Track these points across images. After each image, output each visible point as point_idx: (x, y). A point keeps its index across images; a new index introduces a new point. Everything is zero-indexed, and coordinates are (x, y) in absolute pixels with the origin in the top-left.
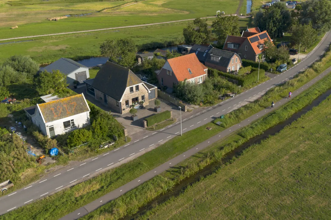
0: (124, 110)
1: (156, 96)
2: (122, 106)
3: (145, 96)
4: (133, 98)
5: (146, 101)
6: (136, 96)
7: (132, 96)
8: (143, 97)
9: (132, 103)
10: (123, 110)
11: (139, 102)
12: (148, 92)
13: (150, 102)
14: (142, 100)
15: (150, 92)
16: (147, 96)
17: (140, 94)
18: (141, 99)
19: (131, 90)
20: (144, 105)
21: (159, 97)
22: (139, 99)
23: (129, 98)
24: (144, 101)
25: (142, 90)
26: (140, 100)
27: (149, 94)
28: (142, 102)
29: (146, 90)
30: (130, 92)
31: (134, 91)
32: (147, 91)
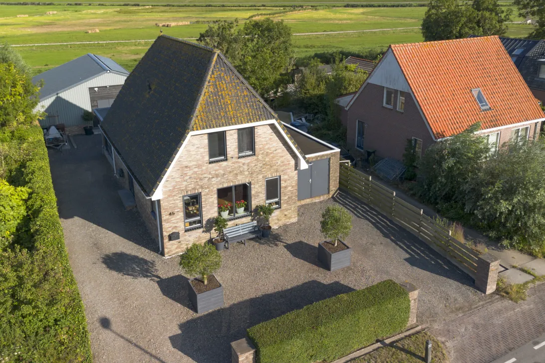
0: (174, 236)
1: (334, 187)
2: (168, 221)
3: (283, 184)
4: (225, 185)
5: (284, 206)
6: (241, 180)
7: (217, 176)
8: (273, 188)
9: (216, 209)
10: (171, 237)
11: (253, 207)
12: (297, 165)
13: (302, 211)
14: (268, 198)
15: (304, 165)
16: (289, 182)
17: (260, 172)
18: (263, 196)
19: (217, 146)
20: (276, 221)
21: (345, 192)
22: (253, 192)
23: (202, 187)
24: (277, 203)
25: (267, 154)
26: (259, 197)
27: (301, 173)
28: (268, 211)
29: (289, 157)
30: (211, 156)
31: (229, 156)
32: (293, 162)
